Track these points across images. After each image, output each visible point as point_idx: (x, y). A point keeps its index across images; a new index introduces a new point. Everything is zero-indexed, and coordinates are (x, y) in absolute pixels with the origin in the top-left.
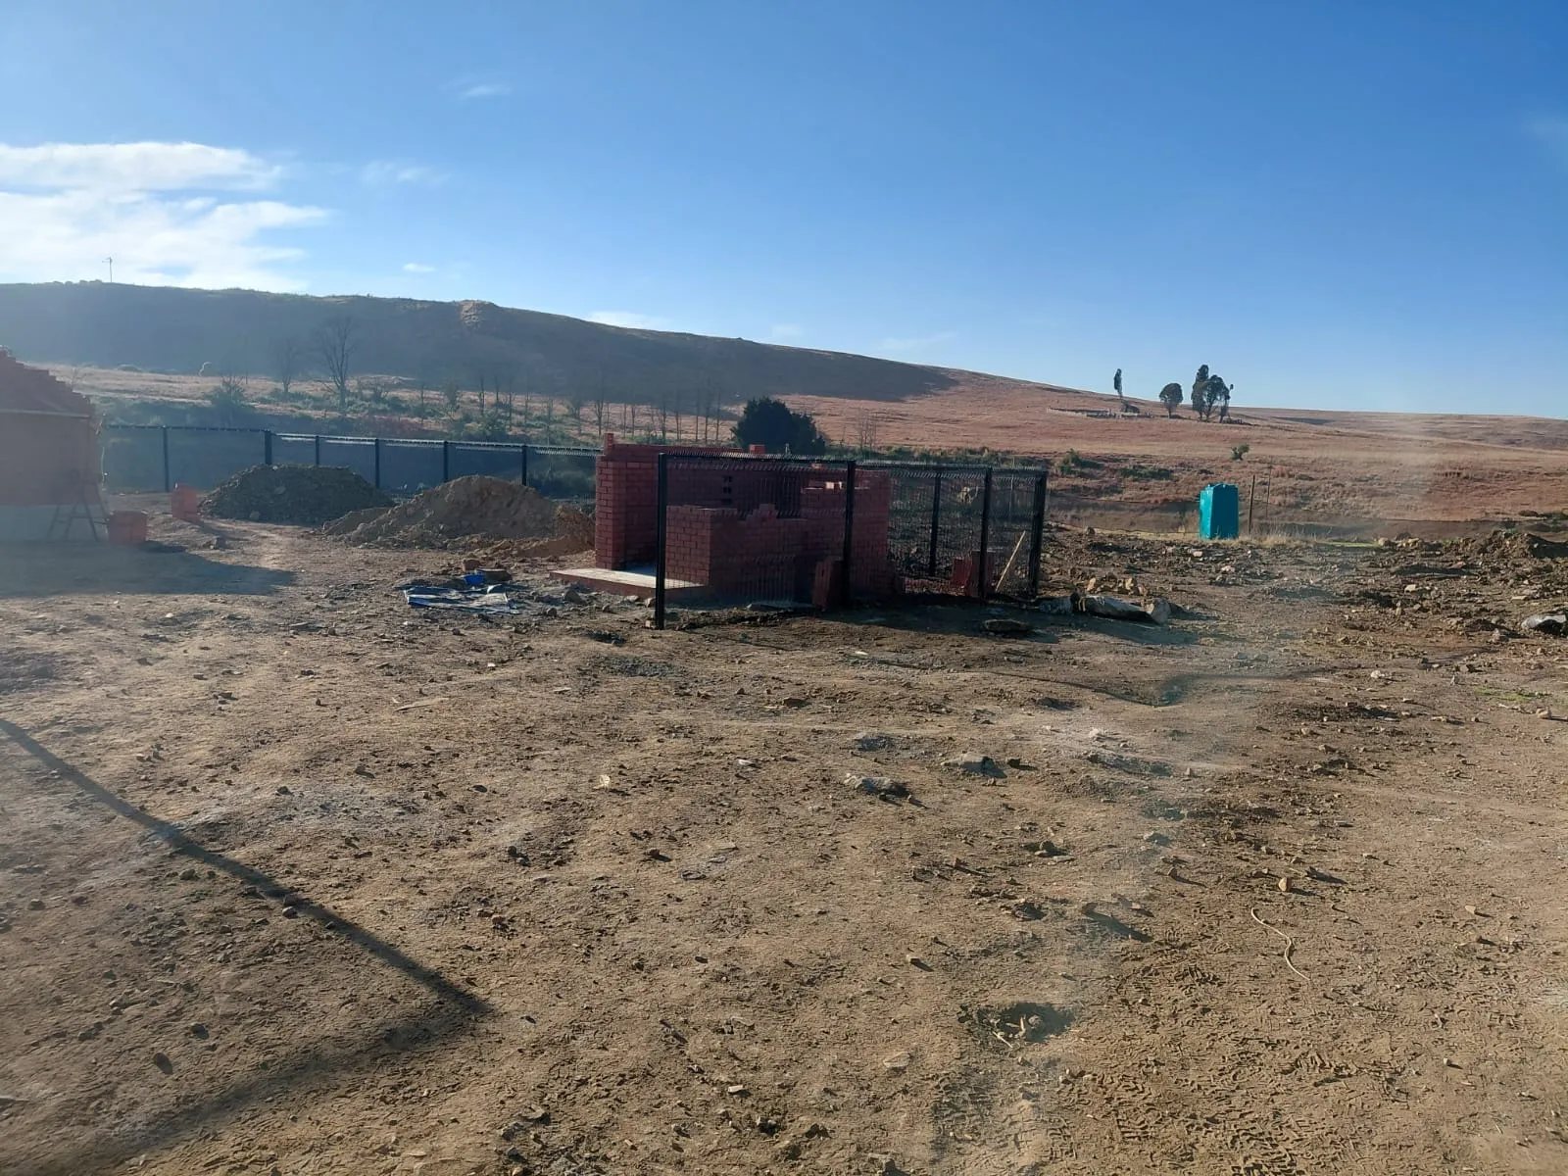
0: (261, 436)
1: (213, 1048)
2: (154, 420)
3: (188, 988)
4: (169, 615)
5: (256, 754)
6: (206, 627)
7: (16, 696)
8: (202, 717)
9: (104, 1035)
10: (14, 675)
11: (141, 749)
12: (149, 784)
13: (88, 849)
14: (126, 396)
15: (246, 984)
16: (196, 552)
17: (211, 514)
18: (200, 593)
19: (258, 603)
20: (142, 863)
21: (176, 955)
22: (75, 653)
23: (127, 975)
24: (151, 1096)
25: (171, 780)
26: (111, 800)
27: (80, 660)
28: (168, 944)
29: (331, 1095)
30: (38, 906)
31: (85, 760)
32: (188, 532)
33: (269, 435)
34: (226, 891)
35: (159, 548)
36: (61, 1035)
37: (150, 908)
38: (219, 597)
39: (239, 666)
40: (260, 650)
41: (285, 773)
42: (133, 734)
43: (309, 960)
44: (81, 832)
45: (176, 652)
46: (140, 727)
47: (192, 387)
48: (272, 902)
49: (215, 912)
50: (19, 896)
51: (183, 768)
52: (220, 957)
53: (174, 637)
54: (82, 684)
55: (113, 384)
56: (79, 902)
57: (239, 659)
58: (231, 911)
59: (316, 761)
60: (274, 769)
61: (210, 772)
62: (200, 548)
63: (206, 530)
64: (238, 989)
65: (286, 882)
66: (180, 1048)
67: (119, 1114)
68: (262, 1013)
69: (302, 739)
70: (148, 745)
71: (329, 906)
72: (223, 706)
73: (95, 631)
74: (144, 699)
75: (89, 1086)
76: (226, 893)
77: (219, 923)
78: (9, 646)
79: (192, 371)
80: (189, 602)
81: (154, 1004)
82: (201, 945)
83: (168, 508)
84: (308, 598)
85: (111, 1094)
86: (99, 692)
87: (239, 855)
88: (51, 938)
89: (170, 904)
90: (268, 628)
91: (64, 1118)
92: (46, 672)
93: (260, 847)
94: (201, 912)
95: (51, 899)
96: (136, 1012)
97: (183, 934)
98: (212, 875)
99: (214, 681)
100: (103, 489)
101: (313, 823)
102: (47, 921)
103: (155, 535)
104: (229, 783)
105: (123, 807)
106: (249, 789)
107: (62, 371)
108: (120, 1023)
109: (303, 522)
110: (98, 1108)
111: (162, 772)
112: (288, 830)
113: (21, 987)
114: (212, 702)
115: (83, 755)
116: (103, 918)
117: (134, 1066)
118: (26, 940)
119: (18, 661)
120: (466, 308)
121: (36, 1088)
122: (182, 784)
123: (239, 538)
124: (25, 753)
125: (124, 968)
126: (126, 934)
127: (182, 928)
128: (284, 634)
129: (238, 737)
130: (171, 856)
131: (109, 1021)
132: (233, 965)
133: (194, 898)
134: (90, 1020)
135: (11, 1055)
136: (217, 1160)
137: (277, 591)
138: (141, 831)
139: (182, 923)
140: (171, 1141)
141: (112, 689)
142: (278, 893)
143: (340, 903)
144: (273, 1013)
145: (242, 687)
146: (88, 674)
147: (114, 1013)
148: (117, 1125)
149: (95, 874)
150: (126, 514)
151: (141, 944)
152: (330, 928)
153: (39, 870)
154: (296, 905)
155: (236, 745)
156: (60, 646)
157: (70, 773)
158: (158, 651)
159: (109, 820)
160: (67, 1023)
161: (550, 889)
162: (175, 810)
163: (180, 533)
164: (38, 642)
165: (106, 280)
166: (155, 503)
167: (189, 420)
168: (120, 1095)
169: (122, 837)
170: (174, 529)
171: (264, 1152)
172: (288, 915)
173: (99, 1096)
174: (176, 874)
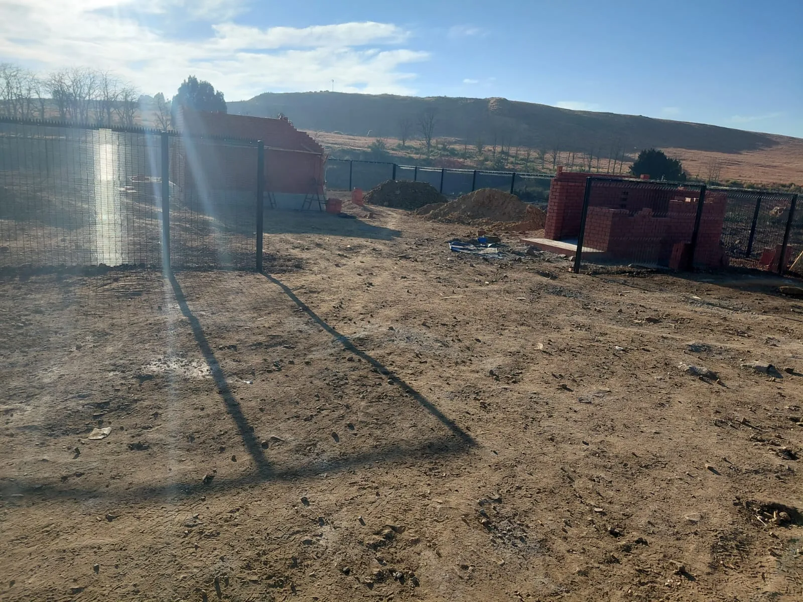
0: (392, 166)
1: (356, 434)
2: (347, 158)
3: (348, 407)
4: (349, 246)
5: (380, 311)
6: (363, 252)
7: (287, 274)
8: (360, 292)
9: (314, 420)
10: (287, 266)
11: (334, 303)
12: (337, 318)
13: (312, 342)
14: (336, 146)
15: (371, 410)
16: (361, 219)
17: (368, 202)
18: (363, 238)
19: (385, 244)
20: (332, 351)
21: (343, 392)
22: (311, 259)
23: (324, 397)
24: (330, 450)
25: (346, 317)
26: (321, 322)
27: (312, 262)
28: (340, 387)
29: (403, 466)
30: (292, 363)
31: (313, 305)
32: (357, 210)
33: (395, 166)
34: (365, 368)
35: (346, 216)
36: (298, 417)
37: (335, 370)
38: (370, 240)
39: (376, 271)
40: (385, 265)
41: (392, 321)
42: (332, 296)
43: (397, 404)
44: (309, 334)
45: (350, 263)
46: (335, 293)
47: (363, 142)
48: (383, 376)
49: (360, 376)
50: (285, 358)
51: (350, 313)
52: (361, 396)
53: (350, 256)
54: (313, 273)
55: (331, 140)
56: (307, 363)
57: (376, 268)
58: (366, 377)
59: (405, 317)
60: (388, 318)
61: (361, 316)
62: (362, 218)
63: (366, 209)
64: (367, 411)
65: (390, 369)
66: (343, 432)
67: (318, 454)
68: (376, 424)
69: (400, 307)
70: (337, 301)
71: (407, 382)
72: (368, 289)
73: (319, 250)
74: (337, 281)
75: (307, 440)
76: (365, 369)
77: (361, 381)
78: (286, 254)
79: (364, 135)
80: (357, 241)
81: (334, 411)
82: (354, 389)
83: (350, 198)
84: (407, 244)
85: (315, 445)
86: (319, 277)
87: (371, 354)
88: (295, 377)
89: (342, 370)
90: (389, 256)
91: (297, 451)
92: (299, 266)
93: (380, 352)
94: (355, 375)
95: (296, 361)
96: (326, 413)
97: (347, 384)
98: (360, 360)
99: (365, 277)
100: (325, 188)
101: (403, 344)
102: (295, 369)
103: (345, 210)
104: (369, 322)
105: (326, 327)
106: (377, 326)
107: (311, 133)
108: (320, 416)
109: (406, 208)
110: (310, 450)
111: (342, 314)
112: (391, 347)
113: (284, 394)
114: (364, 286)
115: (312, 303)
116: (316, 371)
117: (325, 436)
118: (286, 376)
119: (289, 260)
120: (492, 102)
121: (288, 436)
122: (350, 320)
123: (379, 214)
124: (290, 299)
125: (323, 394)
126: (325, 380)
127: (347, 381)
128: (395, 259)
129: (374, 303)
130: (344, 350)
131: (316, 415)
132: (366, 400)
133: (352, 369)
134: (309, 413)
135: (279, 421)
136: (355, 483)
137: (394, 239)
138: (333, 338)
139: (347, 379)
140: (336, 470)
141: (325, 276)
142: (386, 373)
143: (412, 382)
144: (381, 425)
145: (376, 281)
146: (316, 269)
147: (318, 412)
148: (316, 458)
149: (314, 353)
150: (333, 200)
151: (330, 385)
152: (407, 392)
153: (293, 348)
154: (394, 380)
155: (373, 306)
156: (305, 255)
157: (306, 309)
158: (344, 261)
159: (320, 331)
160: (300, 413)
161: (509, 394)
162: (346, 330)
163: (354, 210)
164: (296, 252)
165: (330, 91)
166: (345, 196)
167: (361, 158)
168: (318, 446)
169: (325, 339)
170: (353, 208)
171: (373, 484)
172: (390, 383)
173: (311, 445)
174: (345, 358)
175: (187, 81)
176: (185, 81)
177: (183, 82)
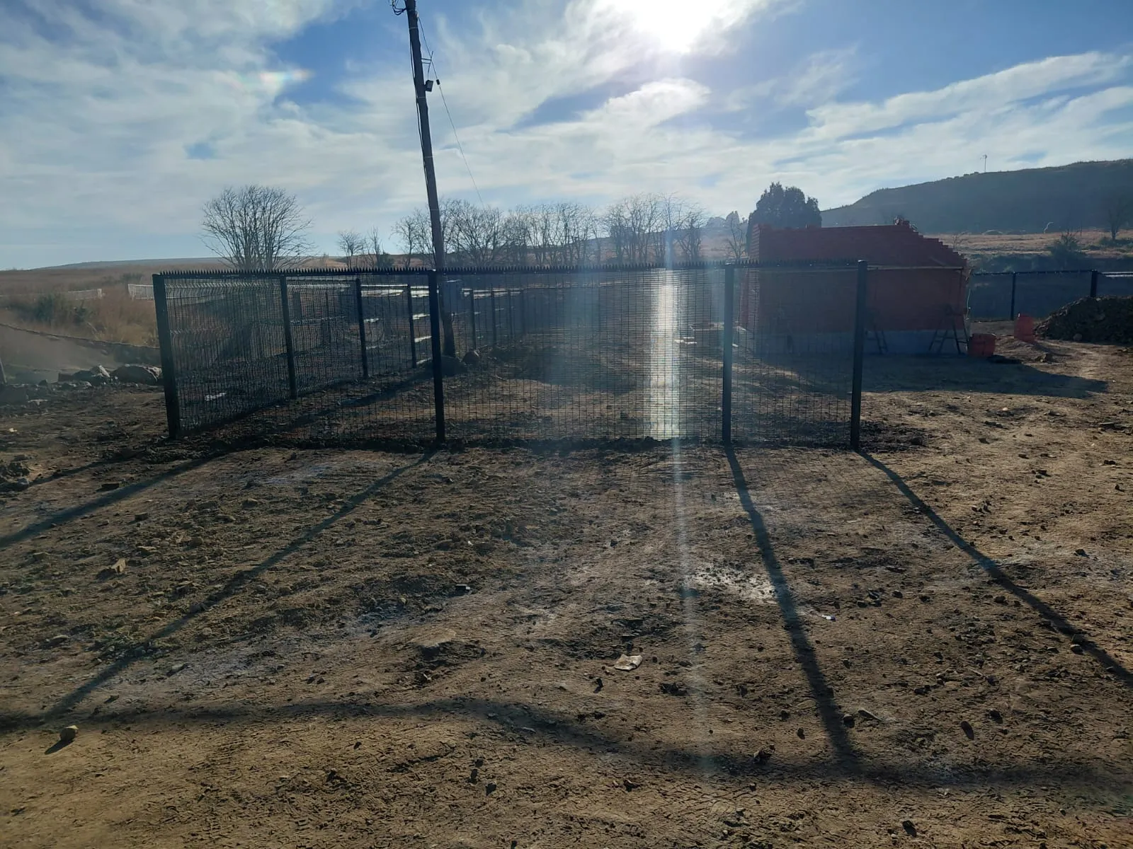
0: (1089, 276)
1: (1005, 732)
2: (1008, 268)
3: (992, 681)
4: (1005, 409)
5: (1060, 520)
6: (1031, 419)
7: (898, 455)
8: (1022, 486)
9: (931, 694)
10: (898, 441)
11: (975, 502)
12: (978, 528)
13: (933, 564)
14: (989, 253)
15: (1035, 694)
16: (1029, 364)
17: (1044, 336)
18: (1031, 394)
19: (1074, 405)
20: (968, 583)
21: (984, 655)
22: (938, 430)
23: (949, 659)
24: (958, 751)
25: (994, 528)
26: (950, 534)
27: (941, 436)
28: (980, 645)
29: (1098, 807)
30: (898, 595)
31: (937, 504)
32: (1024, 350)
33: (1095, 275)
34: (1027, 619)
35: (1002, 360)
36: (904, 685)
37: (970, 616)
38: (1044, 398)
39: (1055, 450)
40: (1072, 440)
41: (1083, 538)
42: (971, 491)
43: (1089, 691)
44: (930, 552)
45: (1008, 437)
46: (976, 487)
47: (1037, 243)
48: (1062, 637)
49: (1016, 631)
50: (888, 586)
51: (1002, 520)
52: (1017, 666)
53: (1007, 425)
54: (940, 452)
55: (980, 245)
56: (924, 599)
57: (1055, 446)
58: (1029, 634)
59: (1110, 534)
60: (1075, 534)
61: (1024, 528)
62: (1033, 361)
63: (1039, 347)
64: (1028, 695)
65: (1077, 624)
66: (981, 723)
67: (935, 753)
68: (1045, 720)
69: (1100, 514)
70: (981, 500)
71: (1111, 653)
72: (1039, 480)
73: (953, 416)
74: (981, 467)
75: (917, 726)
76: (1026, 620)
77: (1019, 640)
78: (897, 422)
79: (1038, 229)
80: (1020, 400)
81: (966, 685)
82: (1004, 653)
83: (1012, 332)
84: (1116, 403)
85: (931, 737)
86: (951, 458)
87: (1040, 594)
88: (904, 619)
89: (984, 617)
90: (1081, 424)
91: (900, 741)
92: (918, 441)
93: (1057, 592)
94: (1007, 629)
95: (906, 593)
96: (954, 687)
97: (992, 641)
98: (1017, 604)
99: (1033, 460)
100: (967, 319)
101: (1103, 583)
102: (904, 606)
103: (1001, 351)
104: (1038, 538)
105: (959, 541)
106: (1053, 546)
107: (947, 239)
108: (942, 690)
109: (1118, 341)
110: (922, 743)
111: (988, 521)
112: (1080, 585)
113: (883, 645)
114: (1031, 476)
115: (936, 500)
116: (938, 614)
117: (948, 724)
118: (889, 615)
119: (902, 432)
121: (885, 714)
122: (1003, 532)
123: (1064, 355)
124: (900, 493)
125: (948, 653)
126: (953, 630)
127: (992, 637)
128: (1095, 430)
129: (1048, 505)
130: (989, 583)
131: (935, 687)
132: (1027, 675)
133: (1002, 618)
134: (924, 682)
135: (874, 687)
136: (999, 817)
137: (1090, 396)
138: (970, 560)
139: (992, 633)
140: (967, 788)
141: (960, 457)
142: (1069, 631)
143: (1121, 653)
144: (1054, 723)
145: (1053, 467)
146: (945, 446)
147: (938, 682)
148: (932, 760)
149: (936, 583)
150: (980, 336)
151: (962, 640)
152: (1110, 671)
153: (901, 572)
154: (1083, 644)
155: (1046, 510)
156: (928, 424)
157: (926, 510)
158: (995, 434)
159: (949, 548)
160: (908, 679)
162: (995, 550)
163: (1018, 350)
164: (915, 421)
165: (981, 171)
166: (1002, 328)
167: (1033, 267)
168: (936, 740)
169: (957, 561)
170: (1016, 347)
171: (1036, 827)
172: (1074, 650)
173: (923, 736)
174: (992, 597)
175: (768, 191)
176: (766, 191)
177: (763, 193)
